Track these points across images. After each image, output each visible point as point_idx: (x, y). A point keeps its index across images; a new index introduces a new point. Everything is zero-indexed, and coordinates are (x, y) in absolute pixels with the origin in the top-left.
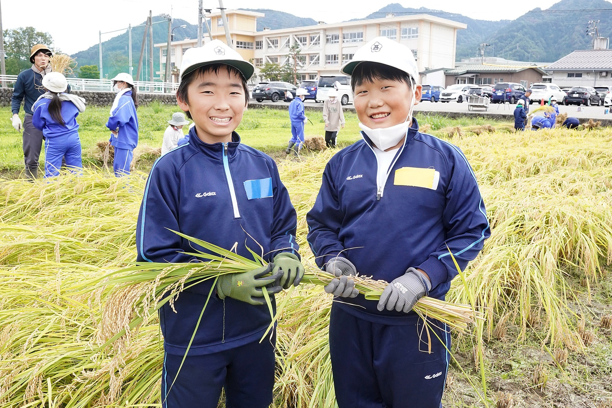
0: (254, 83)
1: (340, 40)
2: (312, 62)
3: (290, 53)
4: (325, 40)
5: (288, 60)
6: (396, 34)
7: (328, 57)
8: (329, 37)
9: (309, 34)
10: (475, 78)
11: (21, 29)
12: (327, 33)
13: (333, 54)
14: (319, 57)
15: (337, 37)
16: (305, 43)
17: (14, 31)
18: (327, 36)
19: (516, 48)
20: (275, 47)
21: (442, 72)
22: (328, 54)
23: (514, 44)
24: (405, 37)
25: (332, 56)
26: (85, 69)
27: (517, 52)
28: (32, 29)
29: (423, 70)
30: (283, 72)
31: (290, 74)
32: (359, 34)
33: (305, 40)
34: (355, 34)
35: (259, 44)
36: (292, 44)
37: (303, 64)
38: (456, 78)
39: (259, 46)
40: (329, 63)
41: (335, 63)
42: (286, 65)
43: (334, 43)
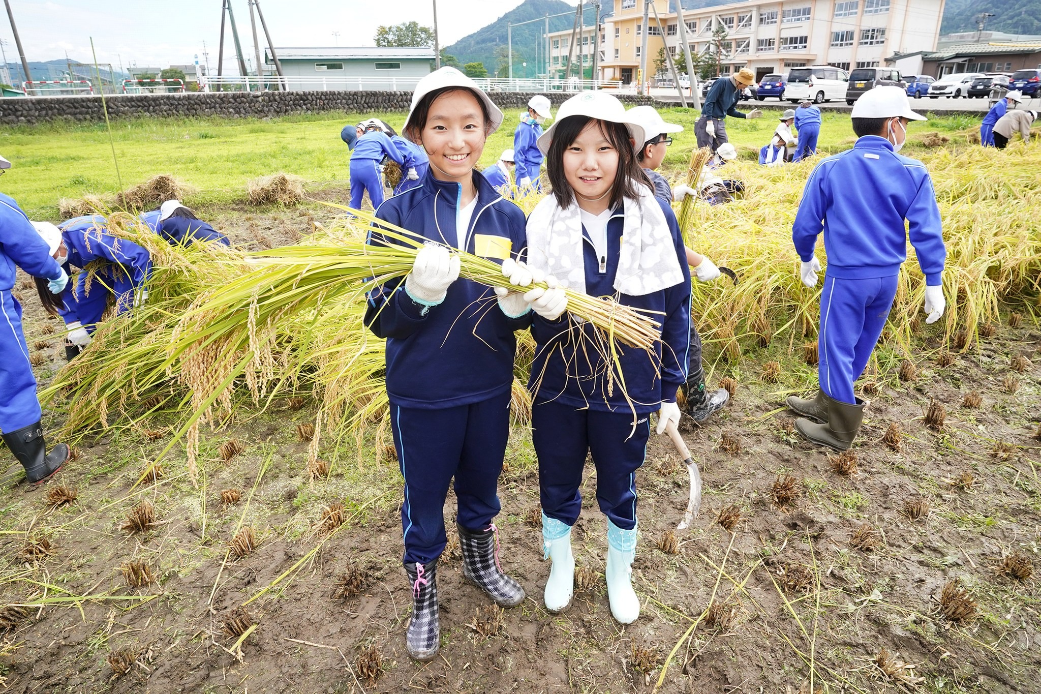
0: (664, 78)
1: (778, 20)
2: (739, 49)
3: (714, 38)
4: (759, 20)
5: (709, 48)
6: (857, 8)
7: (760, 42)
8: (763, 17)
9: (738, 13)
10: (967, 63)
11: (404, 24)
12: (762, 11)
13: (768, 38)
14: (749, 43)
15: (773, 16)
16: (731, 25)
17: (398, 27)
18: (761, 15)
19: (1020, 14)
20: (693, 31)
21: (920, 57)
22: (761, 38)
23: (1018, 9)
24: (870, 11)
25: (766, 40)
26: (470, 67)
27: (1021, 20)
28: (415, 24)
29: (890, 55)
30: (702, 63)
31: (711, 65)
32: (804, 10)
33: (731, 21)
34: (799, 11)
35: (672, 29)
36: (714, 27)
37: (727, 52)
38: (939, 65)
39: (672, 32)
40: (762, 49)
41: (770, 49)
42: (706, 53)
43: (770, 25)
